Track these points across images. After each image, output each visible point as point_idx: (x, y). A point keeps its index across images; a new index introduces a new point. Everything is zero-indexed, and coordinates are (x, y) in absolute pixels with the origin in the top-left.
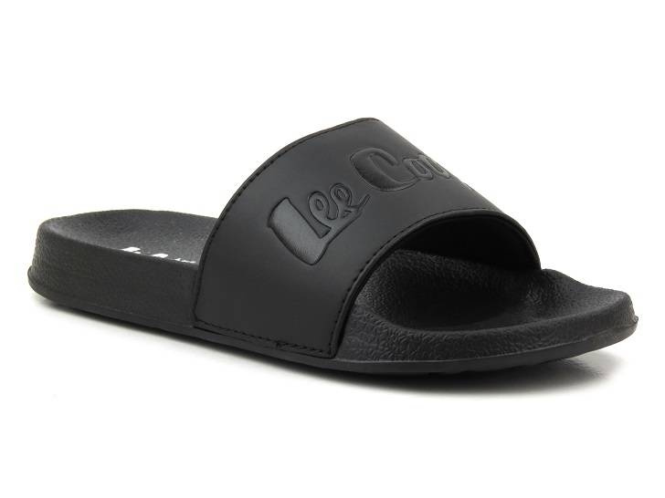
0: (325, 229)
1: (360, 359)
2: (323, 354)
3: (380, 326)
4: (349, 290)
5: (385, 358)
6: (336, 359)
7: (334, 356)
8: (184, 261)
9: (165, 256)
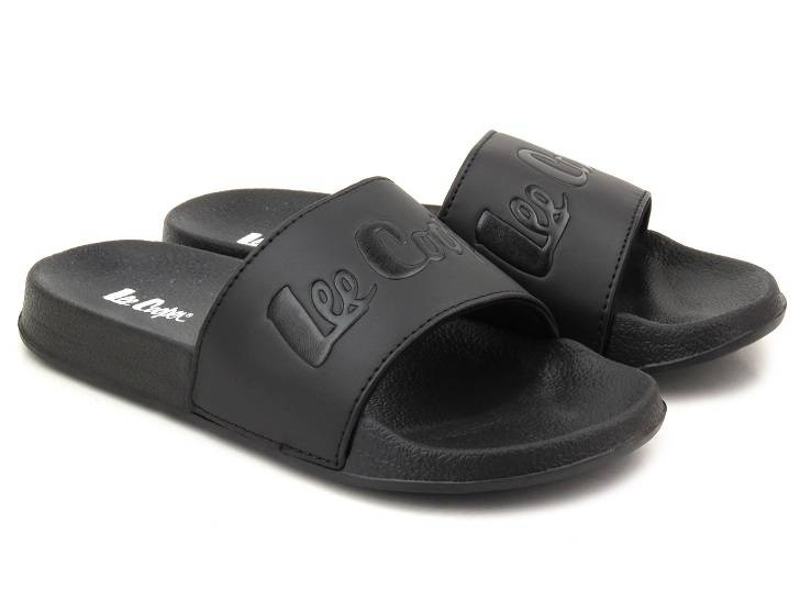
0: (330, 326)
1: (370, 475)
2: (332, 465)
3: (391, 442)
4: (357, 400)
5: (397, 477)
6: (344, 472)
7: (342, 468)
8: (181, 314)
9: (162, 302)
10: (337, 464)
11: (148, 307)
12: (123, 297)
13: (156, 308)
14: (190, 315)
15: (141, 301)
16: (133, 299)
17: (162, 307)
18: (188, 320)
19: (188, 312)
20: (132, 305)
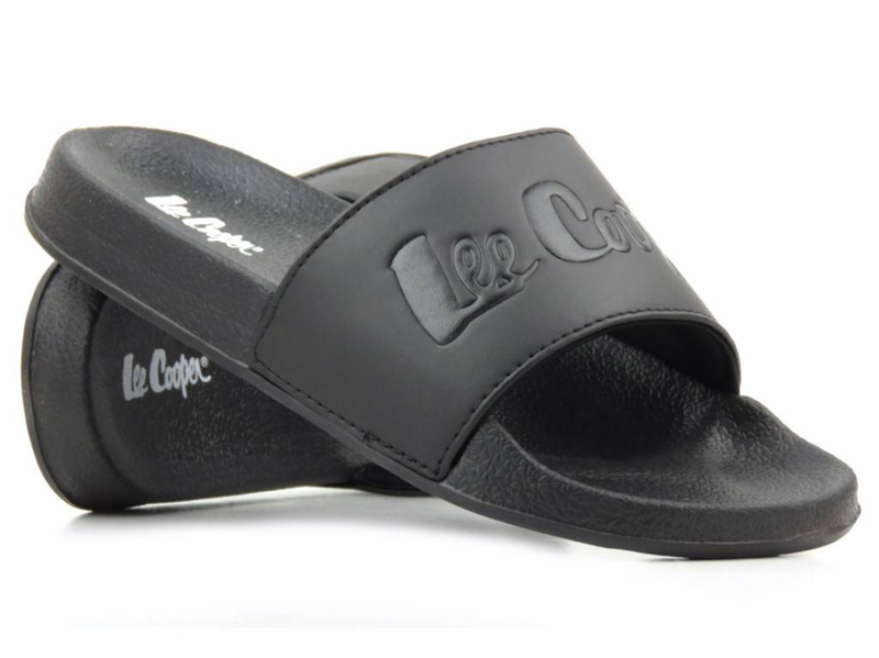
2: (426, 472)
6: (444, 484)
7: (442, 480)
8: (248, 245)
9: (222, 224)
10: (436, 473)
11: (203, 226)
12: (171, 206)
13: (212, 229)
14: (259, 249)
15: (194, 215)
16: (184, 212)
17: (222, 230)
18: (256, 255)
19: (257, 244)
20: (182, 218)
